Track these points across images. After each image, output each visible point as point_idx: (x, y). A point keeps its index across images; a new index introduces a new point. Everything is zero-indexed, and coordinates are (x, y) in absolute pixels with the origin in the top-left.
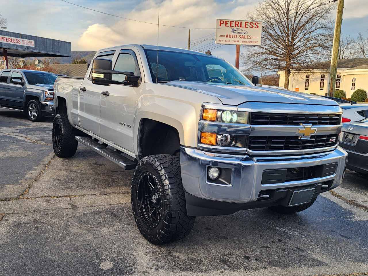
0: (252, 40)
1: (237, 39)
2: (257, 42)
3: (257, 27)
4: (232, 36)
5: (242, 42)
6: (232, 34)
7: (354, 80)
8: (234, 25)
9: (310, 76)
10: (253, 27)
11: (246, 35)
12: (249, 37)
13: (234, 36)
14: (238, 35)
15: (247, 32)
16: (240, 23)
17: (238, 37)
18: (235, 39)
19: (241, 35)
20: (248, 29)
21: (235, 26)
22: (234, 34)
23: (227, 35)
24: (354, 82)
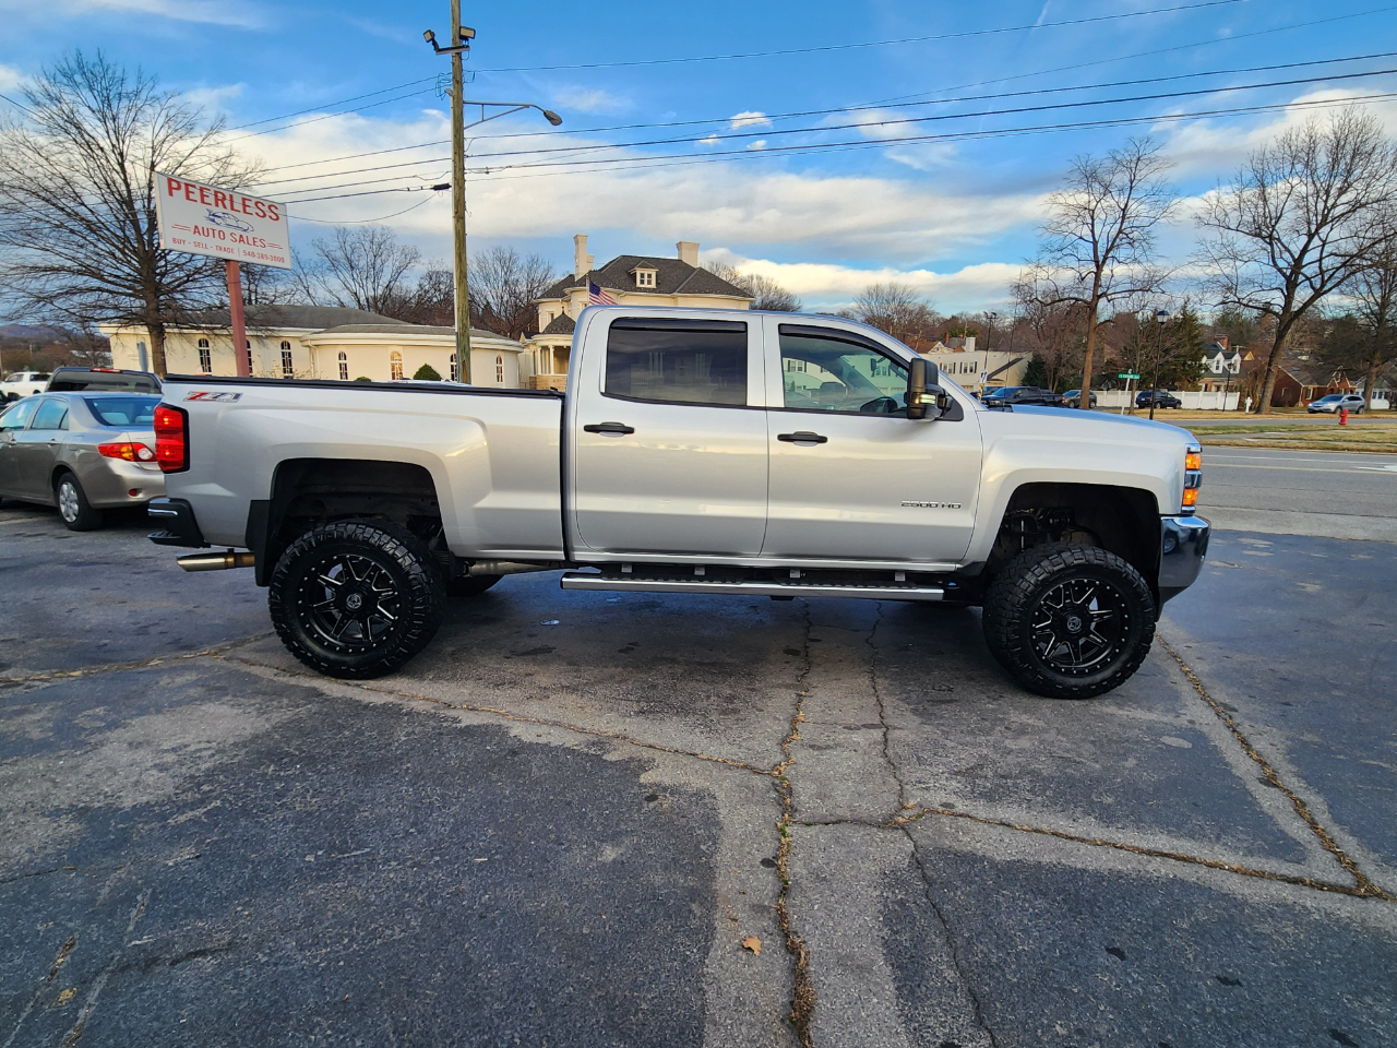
0: (268, 251)
1: (227, 243)
2: (282, 260)
3: (275, 217)
4: (211, 232)
5: (242, 253)
6: (212, 225)
7: (342, 356)
8: (211, 199)
9: (210, 344)
10: (265, 216)
11: (250, 235)
12: (258, 243)
13: (217, 233)
14: (228, 231)
15: (251, 229)
16: (228, 197)
17: (228, 237)
18: (223, 244)
19: (239, 232)
20: (254, 220)
21: (217, 205)
22: (218, 228)
23: (196, 227)
24: (343, 361)
